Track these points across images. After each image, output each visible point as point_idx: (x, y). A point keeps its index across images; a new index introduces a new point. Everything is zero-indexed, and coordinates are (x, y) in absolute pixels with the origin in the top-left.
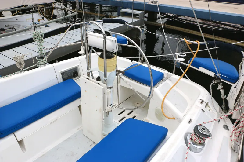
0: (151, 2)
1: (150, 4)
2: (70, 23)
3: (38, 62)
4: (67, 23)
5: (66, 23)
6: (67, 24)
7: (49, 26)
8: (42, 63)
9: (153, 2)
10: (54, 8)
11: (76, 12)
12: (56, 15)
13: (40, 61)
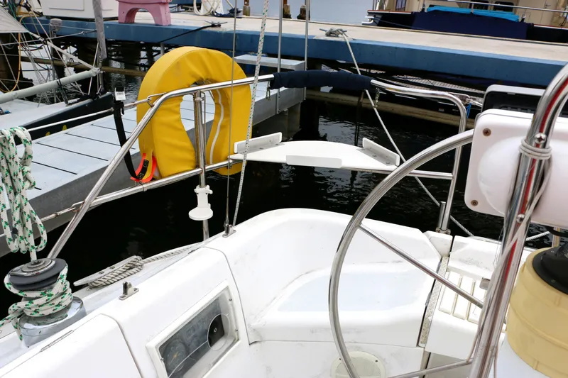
0: (324, 33)
1: (322, 38)
2: (78, 101)
3: (22, 304)
4: (70, 101)
5: (66, 102)
6: (71, 104)
7: (7, 113)
8: (47, 311)
9: (329, 34)
10: (24, 59)
11: (96, 65)
12: (31, 80)
13: (31, 300)
